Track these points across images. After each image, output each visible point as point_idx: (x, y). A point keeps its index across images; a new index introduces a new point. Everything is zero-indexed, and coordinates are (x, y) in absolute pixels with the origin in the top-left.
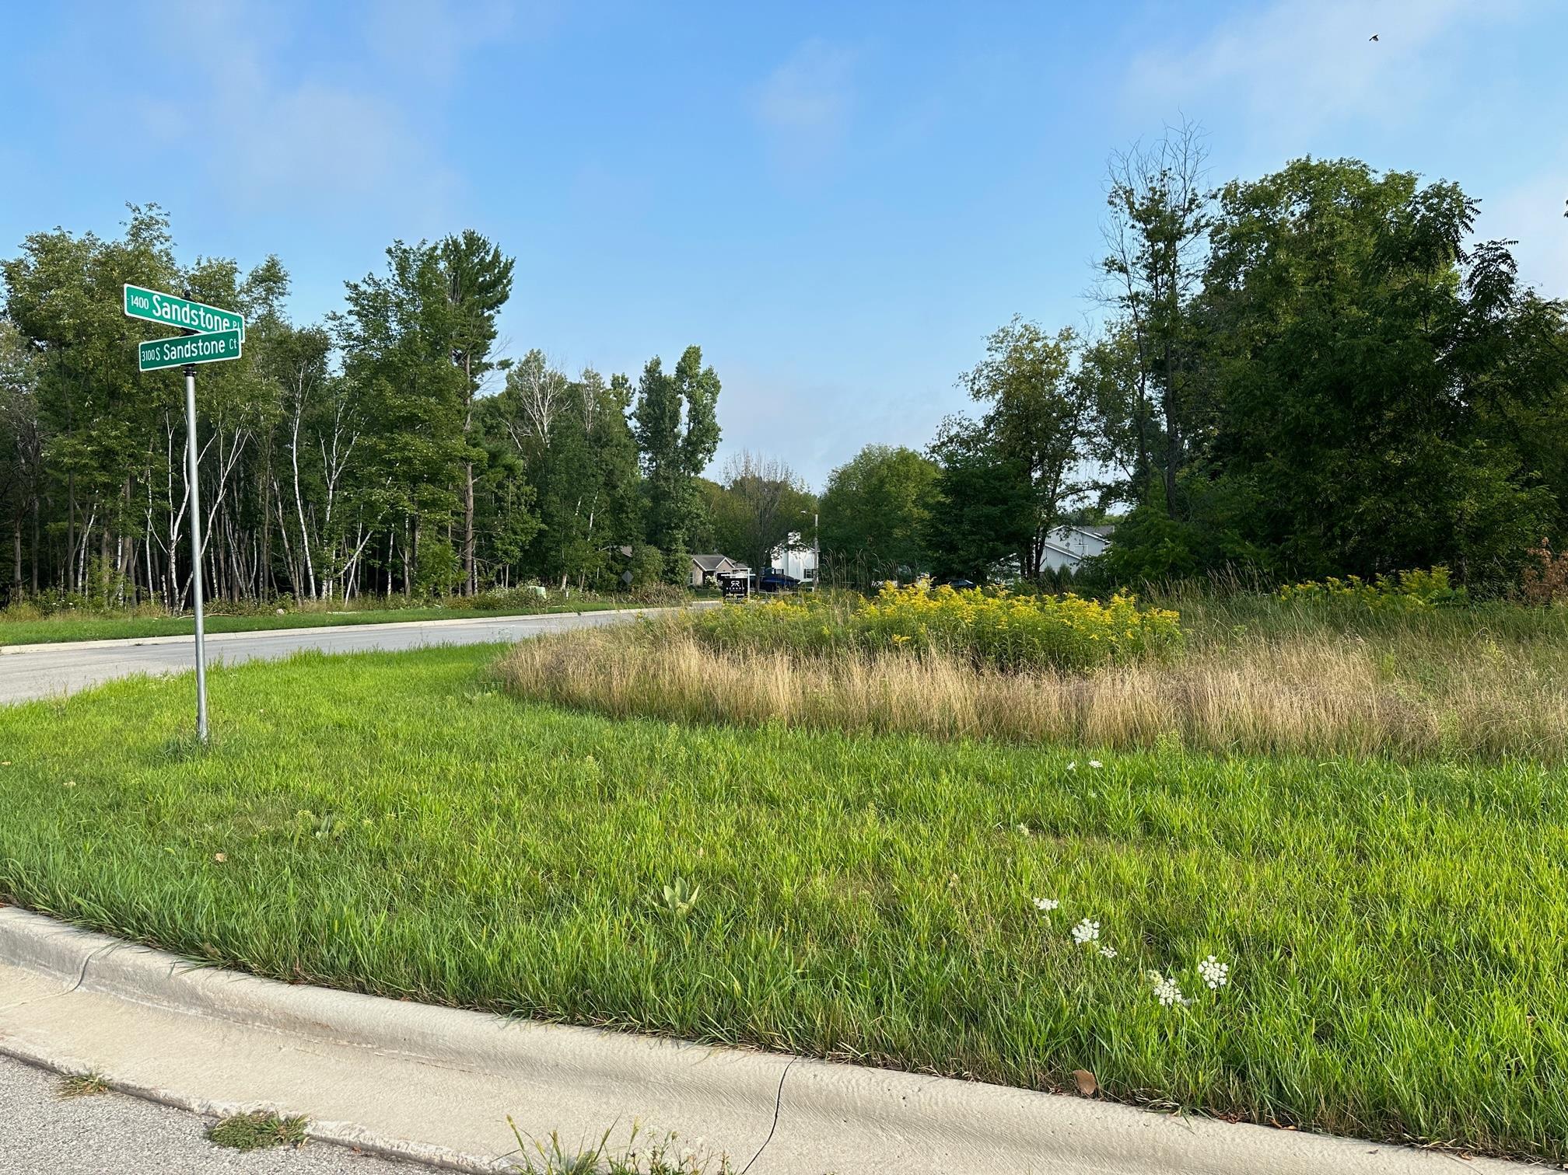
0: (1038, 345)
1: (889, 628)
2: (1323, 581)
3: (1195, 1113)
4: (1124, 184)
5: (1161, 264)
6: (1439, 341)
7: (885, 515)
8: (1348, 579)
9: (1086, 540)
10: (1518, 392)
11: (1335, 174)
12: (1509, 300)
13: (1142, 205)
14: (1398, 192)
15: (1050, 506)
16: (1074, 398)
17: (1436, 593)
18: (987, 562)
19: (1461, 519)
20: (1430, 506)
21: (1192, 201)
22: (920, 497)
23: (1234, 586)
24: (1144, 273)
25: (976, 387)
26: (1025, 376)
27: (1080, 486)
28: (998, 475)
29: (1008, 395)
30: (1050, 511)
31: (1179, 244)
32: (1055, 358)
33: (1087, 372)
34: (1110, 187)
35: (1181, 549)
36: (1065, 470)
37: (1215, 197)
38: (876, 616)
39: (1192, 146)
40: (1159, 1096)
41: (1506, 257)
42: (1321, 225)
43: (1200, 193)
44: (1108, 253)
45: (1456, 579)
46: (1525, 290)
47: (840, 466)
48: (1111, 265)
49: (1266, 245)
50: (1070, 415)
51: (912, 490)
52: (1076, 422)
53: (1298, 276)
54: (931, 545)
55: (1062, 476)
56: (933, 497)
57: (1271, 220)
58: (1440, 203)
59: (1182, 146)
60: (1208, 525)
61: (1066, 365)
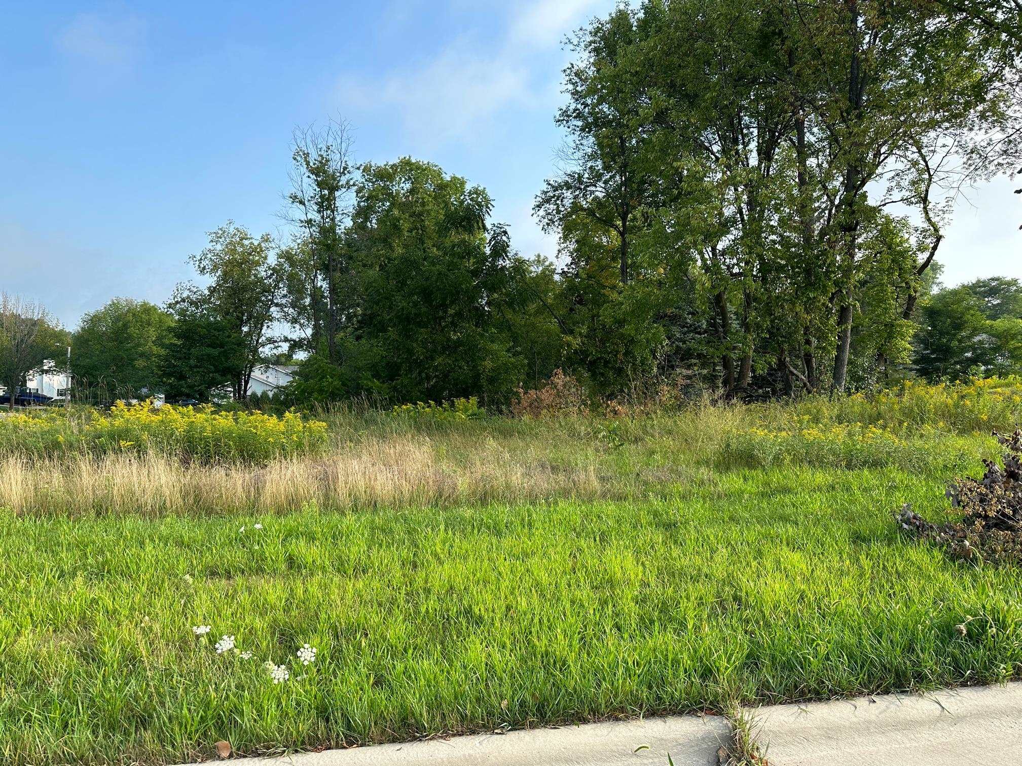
0: (246, 242)
1: (116, 436)
2: (416, 404)
3: (297, 751)
4: (303, 149)
5: (326, 204)
6: (475, 273)
7: (127, 350)
8: (428, 403)
9: (280, 375)
10: (510, 305)
11: (425, 170)
12: (507, 256)
13: (314, 164)
14: (457, 187)
15: (255, 351)
16: (271, 281)
17: (470, 411)
18: (207, 388)
19: (484, 371)
20: (470, 363)
21: (345, 169)
22: (158, 338)
23: (366, 406)
24: (316, 208)
25: (202, 266)
26: (238, 262)
27: (275, 339)
28: (216, 327)
29: (225, 274)
30: (254, 354)
31: (337, 194)
32: (258, 253)
33: (280, 265)
34: (294, 148)
35: (337, 383)
36: (265, 328)
37: (358, 168)
38: (107, 427)
39: (345, 134)
40: (273, 746)
41: (505, 233)
42: (418, 198)
43: (350, 164)
44: (293, 191)
45: (481, 404)
46: (515, 252)
47: (92, 312)
48: (294, 198)
49: (388, 204)
50: (269, 291)
51: (152, 333)
52: (273, 296)
53: (405, 226)
54: (165, 374)
55: (263, 332)
56: (169, 339)
57: (390, 189)
58: (477, 198)
59: (339, 133)
60: (353, 369)
61: (266, 258)
